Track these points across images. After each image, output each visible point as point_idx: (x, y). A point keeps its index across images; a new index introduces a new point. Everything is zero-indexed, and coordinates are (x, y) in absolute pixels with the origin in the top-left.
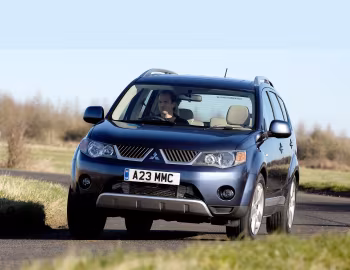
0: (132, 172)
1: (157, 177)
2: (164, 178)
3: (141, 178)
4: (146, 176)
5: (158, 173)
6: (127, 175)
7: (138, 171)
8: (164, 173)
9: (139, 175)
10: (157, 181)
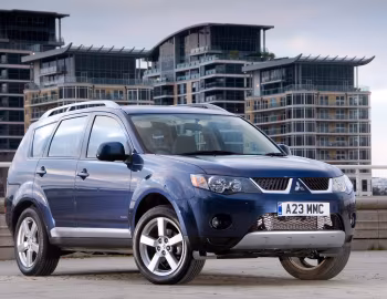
0: (284, 205)
1: (309, 209)
2: (315, 209)
3: (294, 212)
4: (299, 209)
5: (309, 204)
6: (280, 209)
7: (291, 203)
8: (315, 204)
9: (292, 209)
10: (310, 214)
